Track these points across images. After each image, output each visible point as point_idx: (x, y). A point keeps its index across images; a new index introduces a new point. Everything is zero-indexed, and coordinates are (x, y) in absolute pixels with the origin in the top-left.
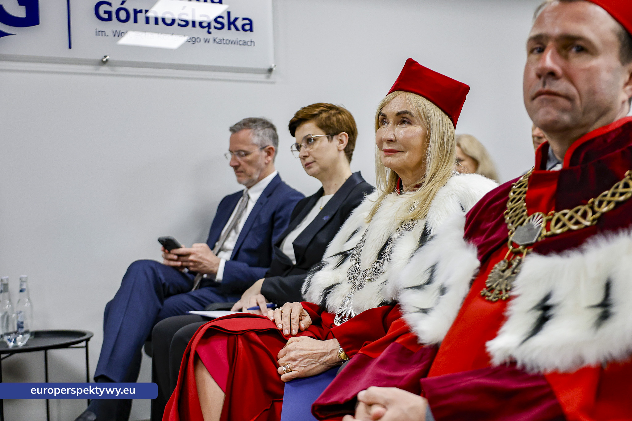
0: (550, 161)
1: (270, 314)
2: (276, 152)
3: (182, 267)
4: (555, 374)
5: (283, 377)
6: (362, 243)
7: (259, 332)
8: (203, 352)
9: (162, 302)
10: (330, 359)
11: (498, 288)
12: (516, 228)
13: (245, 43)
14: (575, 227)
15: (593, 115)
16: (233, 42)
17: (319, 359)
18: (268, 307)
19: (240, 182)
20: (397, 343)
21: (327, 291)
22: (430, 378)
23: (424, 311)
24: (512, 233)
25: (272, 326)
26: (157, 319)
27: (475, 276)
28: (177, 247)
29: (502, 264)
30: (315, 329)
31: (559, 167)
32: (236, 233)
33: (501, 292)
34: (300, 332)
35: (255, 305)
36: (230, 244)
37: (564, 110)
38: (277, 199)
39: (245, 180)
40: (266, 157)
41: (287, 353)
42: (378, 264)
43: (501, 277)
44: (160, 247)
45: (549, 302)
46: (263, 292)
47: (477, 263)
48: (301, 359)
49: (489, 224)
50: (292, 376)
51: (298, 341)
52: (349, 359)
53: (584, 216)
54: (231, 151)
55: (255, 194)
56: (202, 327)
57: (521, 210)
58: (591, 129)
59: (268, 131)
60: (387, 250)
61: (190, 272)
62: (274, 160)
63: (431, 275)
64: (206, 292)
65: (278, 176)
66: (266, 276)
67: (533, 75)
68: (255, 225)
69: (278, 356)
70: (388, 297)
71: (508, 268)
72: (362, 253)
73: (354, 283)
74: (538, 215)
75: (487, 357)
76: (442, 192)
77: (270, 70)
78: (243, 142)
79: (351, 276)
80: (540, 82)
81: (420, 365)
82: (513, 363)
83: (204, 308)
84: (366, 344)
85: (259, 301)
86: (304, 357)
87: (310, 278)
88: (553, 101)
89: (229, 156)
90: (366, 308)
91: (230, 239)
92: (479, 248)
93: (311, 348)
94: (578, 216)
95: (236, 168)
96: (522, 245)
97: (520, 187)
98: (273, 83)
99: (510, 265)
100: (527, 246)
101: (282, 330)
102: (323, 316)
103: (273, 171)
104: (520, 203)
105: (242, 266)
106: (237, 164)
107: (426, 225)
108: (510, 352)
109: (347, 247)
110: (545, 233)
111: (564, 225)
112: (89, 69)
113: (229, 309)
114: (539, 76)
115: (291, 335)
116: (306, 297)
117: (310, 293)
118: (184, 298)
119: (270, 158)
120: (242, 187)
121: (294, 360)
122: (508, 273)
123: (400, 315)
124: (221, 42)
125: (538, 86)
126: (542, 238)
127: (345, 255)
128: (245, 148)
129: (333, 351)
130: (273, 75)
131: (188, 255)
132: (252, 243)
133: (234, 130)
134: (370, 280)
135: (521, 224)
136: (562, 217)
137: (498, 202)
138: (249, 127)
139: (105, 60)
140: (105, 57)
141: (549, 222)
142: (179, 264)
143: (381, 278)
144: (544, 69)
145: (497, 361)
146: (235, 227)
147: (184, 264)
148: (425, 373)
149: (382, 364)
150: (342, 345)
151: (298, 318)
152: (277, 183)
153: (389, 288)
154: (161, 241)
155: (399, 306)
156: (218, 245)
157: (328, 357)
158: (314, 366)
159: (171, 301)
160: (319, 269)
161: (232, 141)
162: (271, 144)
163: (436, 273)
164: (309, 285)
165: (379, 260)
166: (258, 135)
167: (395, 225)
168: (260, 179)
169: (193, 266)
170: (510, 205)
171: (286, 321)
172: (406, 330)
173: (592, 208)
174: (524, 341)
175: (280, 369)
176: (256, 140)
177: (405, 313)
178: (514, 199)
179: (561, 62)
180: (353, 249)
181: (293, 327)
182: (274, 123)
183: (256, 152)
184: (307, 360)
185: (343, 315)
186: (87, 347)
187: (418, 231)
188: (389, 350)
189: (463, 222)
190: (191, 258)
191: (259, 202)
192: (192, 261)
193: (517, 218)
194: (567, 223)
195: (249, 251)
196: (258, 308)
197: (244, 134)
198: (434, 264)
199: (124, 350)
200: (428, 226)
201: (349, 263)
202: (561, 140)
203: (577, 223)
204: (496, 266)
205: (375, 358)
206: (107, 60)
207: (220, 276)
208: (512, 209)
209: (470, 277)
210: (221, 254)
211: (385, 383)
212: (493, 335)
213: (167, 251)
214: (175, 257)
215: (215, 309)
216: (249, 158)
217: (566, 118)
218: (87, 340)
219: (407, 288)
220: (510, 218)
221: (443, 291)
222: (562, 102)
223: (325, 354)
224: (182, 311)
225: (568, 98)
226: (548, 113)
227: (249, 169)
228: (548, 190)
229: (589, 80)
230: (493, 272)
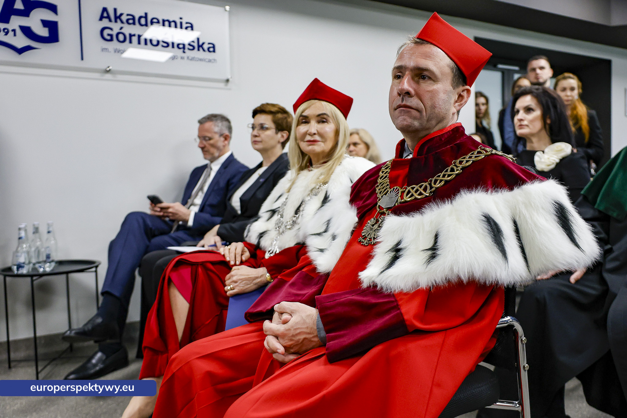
0: (405, 152)
1: (222, 250)
2: (230, 138)
3: (164, 216)
4: (401, 293)
5: (228, 293)
6: (284, 204)
7: (213, 263)
8: (174, 276)
9: (149, 241)
10: (260, 281)
11: (369, 237)
12: (382, 197)
13: (210, 61)
14: (419, 197)
15: (434, 122)
16: (201, 60)
17: (253, 281)
18: (222, 244)
19: (205, 158)
20: (303, 271)
21: (261, 235)
22: (323, 295)
23: (322, 250)
24: (379, 200)
25: (222, 259)
26: (146, 252)
27: (354, 228)
28: (160, 202)
29: (372, 221)
30: (252, 261)
31: (411, 156)
32: (203, 193)
33: (371, 239)
34: (242, 263)
35: (213, 243)
36: (198, 201)
37: (415, 118)
38: (231, 170)
39: (209, 157)
40: (224, 141)
41: (231, 278)
42: (295, 218)
43: (371, 229)
44: (148, 202)
45: (399, 247)
46: (219, 234)
47: (356, 219)
48: (240, 281)
49: (366, 193)
50: (234, 293)
51: (239, 269)
52: (273, 281)
53: (425, 190)
54: (199, 137)
55: (216, 167)
56: (174, 259)
57: (386, 184)
58: (432, 132)
59: (225, 123)
60: (301, 209)
61: (171, 220)
62: (229, 143)
63: (327, 226)
64: (181, 234)
65: (232, 155)
66: (221, 223)
67: (395, 93)
68: (216, 188)
69: (226, 279)
70: (300, 240)
71: (376, 223)
72: (285, 211)
73: (279, 231)
74: (397, 188)
75: (359, 282)
76: (338, 169)
77: (228, 81)
78: (208, 131)
79: (277, 226)
80: (400, 98)
81: (317, 287)
82: (375, 286)
83: (179, 245)
84: (284, 272)
85: (216, 241)
86: (242, 280)
87: (250, 227)
88: (409, 112)
89: (198, 140)
90: (287, 247)
91: (198, 197)
92: (358, 209)
93: (247, 274)
94: (421, 190)
95: (203, 149)
96: (385, 208)
97: (386, 169)
98: (230, 89)
99: (377, 221)
100: (388, 209)
101: (229, 262)
102: (258, 252)
103: (228, 151)
104: (386, 179)
105: (206, 216)
106: (202, 146)
107: (327, 192)
108: (373, 279)
109: (274, 207)
110: (399, 200)
111: (412, 195)
112: (97, 75)
113: (195, 246)
114: (399, 95)
115: (235, 265)
116: (247, 239)
117: (250, 237)
118: (166, 238)
119: (226, 142)
120: (207, 162)
121: (236, 282)
122: (376, 227)
123: (306, 253)
124: (193, 59)
125: (399, 101)
126: (398, 204)
127: (273, 212)
128: (209, 135)
129: (262, 276)
130: (230, 84)
131: (168, 208)
132: (214, 200)
133: (201, 122)
134: (290, 229)
135: (386, 194)
136: (411, 190)
137: (372, 178)
138: (212, 120)
139: (108, 69)
140: (109, 67)
141: (403, 192)
142: (161, 214)
143: (297, 227)
144: (402, 90)
145: (365, 285)
146: (201, 189)
147: (166, 214)
148: (319, 292)
149: (292, 285)
150: (269, 271)
151: (240, 253)
152: (231, 159)
153: (301, 233)
154: (149, 198)
155: (306, 247)
156: (190, 201)
157: (259, 280)
158: (249, 286)
159: (157, 240)
160: (256, 220)
161: (200, 130)
162: (226, 132)
163: (330, 225)
164: (249, 231)
165: (296, 215)
166: (218, 126)
167: (308, 192)
168: (219, 156)
169: (172, 216)
170: (379, 181)
171: (233, 255)
172: (309, 263)
173: (430, 184)
174: (382, 272)
175: (226, 288)
176: (216, 129)
177: (310, 252)
178: (383, 176)
179: (414, 85)
180: (279, 207)
181: (237, 259)
182: (230, 117)
183: (217, 137)
184: (244, 282)
185: (271, 252)
186: (96, 271)
187: (321, 196)
188: (298, 276)
189: (349, 191)
190: (170, 210)
191: (219, 173)
192: (171, 213)
193: (383, 190)
194: (414, 194)
195: (211, 206)
196: (215, 245)
197: (208, 125)
198: (329, 219)
199: (122, 273)
200: (328, 192)
201: (276, 217)
202: (412, 139)
203: (421, 194)
204: (369, 221)
205: (289, 281)
206: (110, 70)
207: (190, 223)
208: (380, 183)
209: (351, 229)
210: (192, 207)
211: (293, 298)
212: (363, 268)
213: (153, 205)
214: (159, 209)
215: (187, 245)
216: (212, 142)
217: (416, 124)
218: (97, 267)
219: (312, 235)
220: (379, 190)
221: (334, 237)
222: (414, 113)
223: (257, 278)
224: (163, 247)
225: (418, 110)
226: (404, 120)
227: (212, 150)
228: (403, 172)
229: (432, 98)
230: (366, 226)
